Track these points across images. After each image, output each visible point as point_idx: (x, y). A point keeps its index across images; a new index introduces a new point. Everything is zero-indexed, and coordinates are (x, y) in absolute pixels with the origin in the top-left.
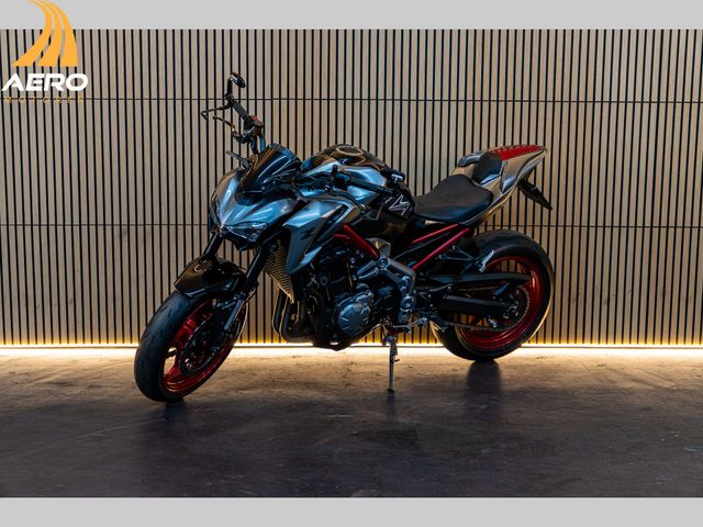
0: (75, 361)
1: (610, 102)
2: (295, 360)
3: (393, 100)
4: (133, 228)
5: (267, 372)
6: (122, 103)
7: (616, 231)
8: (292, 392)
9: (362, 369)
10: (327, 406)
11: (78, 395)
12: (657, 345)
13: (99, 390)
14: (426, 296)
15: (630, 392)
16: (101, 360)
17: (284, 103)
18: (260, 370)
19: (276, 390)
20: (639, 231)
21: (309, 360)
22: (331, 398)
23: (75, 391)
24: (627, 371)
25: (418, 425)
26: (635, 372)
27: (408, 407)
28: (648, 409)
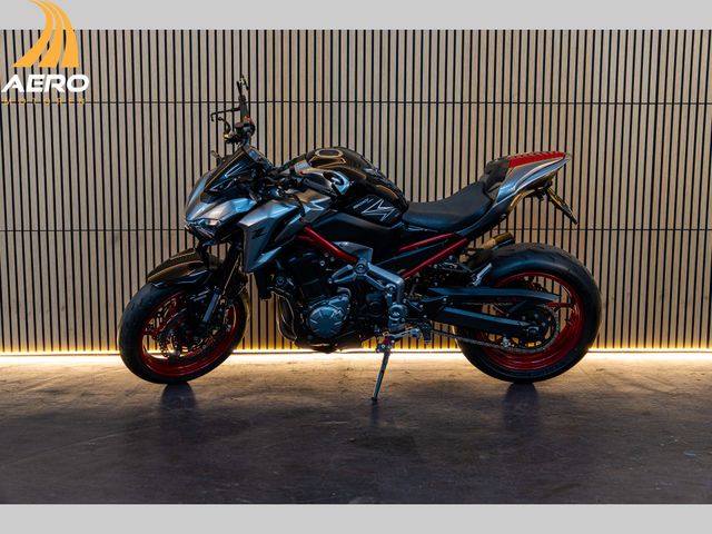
0: (67, 369)
1: (608, 103)
2: (291, 366)
3: (389, 102)
4: (125, 234)
5: (262, 379)
6: (113, 106)
7: (614, 233)
8: (287, 399)
9: (357, 375)
10: (323, 412)
11: (70, 403)
12: (657, 349)
13: (91, 398)
14: (418, 306)
15: (629, 396)
16: (94, 367)
17: (278, 106)
18: (255, 376)
19: (272, 397)
20: (638, 233)
21: (305, 366)
22: (327, 404)
23: (68, 399)
24: (627, 376)
25: (415, 431)
26: (635, 376)
27: (405, 413)
28: (647, 414)
